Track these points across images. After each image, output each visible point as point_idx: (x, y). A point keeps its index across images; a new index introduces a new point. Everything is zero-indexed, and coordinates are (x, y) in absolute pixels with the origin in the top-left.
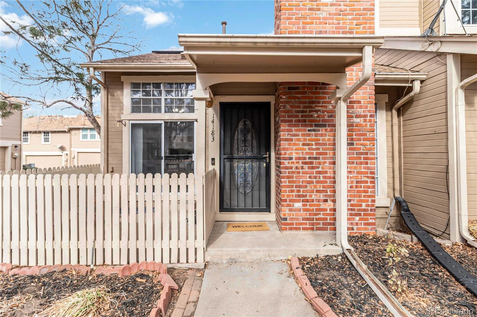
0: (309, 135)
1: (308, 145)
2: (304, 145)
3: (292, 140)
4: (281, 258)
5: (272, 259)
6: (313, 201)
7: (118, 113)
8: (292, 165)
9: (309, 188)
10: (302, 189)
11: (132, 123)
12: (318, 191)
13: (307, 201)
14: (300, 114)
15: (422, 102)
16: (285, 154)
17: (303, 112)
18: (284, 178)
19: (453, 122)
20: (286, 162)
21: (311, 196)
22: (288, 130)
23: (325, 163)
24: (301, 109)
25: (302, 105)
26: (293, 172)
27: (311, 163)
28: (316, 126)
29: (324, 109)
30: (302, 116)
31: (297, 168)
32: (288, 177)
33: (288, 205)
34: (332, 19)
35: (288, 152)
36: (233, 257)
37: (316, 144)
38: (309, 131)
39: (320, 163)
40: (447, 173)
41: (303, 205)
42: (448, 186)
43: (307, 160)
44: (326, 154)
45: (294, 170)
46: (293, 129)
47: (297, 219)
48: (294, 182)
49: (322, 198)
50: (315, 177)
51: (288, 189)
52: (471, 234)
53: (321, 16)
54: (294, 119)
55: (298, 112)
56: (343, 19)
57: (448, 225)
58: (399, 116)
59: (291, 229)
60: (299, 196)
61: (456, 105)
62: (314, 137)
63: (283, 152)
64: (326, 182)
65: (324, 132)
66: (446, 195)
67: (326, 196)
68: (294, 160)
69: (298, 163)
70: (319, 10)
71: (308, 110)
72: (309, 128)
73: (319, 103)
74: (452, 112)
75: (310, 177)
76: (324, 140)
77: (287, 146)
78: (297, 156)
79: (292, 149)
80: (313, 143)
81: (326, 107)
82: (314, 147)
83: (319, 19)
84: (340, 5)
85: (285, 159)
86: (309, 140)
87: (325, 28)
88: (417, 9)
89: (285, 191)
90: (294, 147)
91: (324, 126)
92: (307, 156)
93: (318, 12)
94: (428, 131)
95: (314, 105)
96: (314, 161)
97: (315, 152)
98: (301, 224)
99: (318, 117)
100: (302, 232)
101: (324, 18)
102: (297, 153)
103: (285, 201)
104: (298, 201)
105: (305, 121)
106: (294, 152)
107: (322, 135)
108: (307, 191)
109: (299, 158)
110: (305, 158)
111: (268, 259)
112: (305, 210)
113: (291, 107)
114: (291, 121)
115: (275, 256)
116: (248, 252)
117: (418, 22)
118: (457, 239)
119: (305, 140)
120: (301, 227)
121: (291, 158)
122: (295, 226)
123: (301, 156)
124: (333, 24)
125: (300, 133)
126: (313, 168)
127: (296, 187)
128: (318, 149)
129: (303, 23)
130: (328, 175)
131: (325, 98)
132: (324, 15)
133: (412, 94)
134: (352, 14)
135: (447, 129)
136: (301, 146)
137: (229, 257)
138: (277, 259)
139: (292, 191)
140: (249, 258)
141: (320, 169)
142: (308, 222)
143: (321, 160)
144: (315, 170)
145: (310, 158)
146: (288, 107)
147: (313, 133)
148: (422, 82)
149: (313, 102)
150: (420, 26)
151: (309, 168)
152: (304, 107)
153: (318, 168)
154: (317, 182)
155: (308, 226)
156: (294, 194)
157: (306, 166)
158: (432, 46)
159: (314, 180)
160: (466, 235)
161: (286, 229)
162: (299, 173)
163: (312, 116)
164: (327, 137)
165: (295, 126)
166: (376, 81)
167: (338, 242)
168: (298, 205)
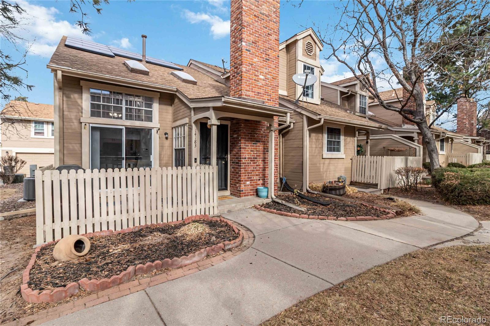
0: (253, 146)
1: (253, 151)
2: (251, 151)
3: (246, 148)
4: (249, 207)
5: (246, 207)
6: (254, 180)
7: (75, 115)
8: (246, 162)
9: (253, 174)
10: (250, 174)
11: (92, 126)
12: (256, 175)
13: (252, 180)
14: (250, 135)
15: (293, 132)
16: (243, 156)
17: (251, 133)
18: (242, 168)
19: (305, 143)
20: (243, 160)
21: (253, 178)
22: (245, 143)
23: (259, 160)
24: (250, 132)
25: (250, 130)
26: (246, 166)
27: (254, 161)
28: (257, 141)
29: (259, 133)
30: (251, 136)
31: (248, 163)
32: (244, 168)
33: (244, 183)
34: (263, 87)
35: (244, 155)
36: (229, 209)
37: (256, 151)
38: (253, 144)
39: (257, 161)
40: (303, 164)
41: (251, 183)
42: (303, 170)
43: (253, 159)
44: (260, 156)
45: (247, 164)
46: (247, 142)
47: (248, 190)
48: (246, 171)
49: (258, 178)
50: (255, 168)
51: (244, 175)
52: (310, 188)
53: (259, 85)
54: (247, 137)
55: (249, 133)
56: (267, 88)
57: (302, 186)
58: (282, 138)
59: (245, 196)
60: (249, 178)
61: (306, 137)
62: (255, 147)
63: (242, 155)
64: (260, 170)
65: (259, 145)
66: (302, 173)
67: (259, 177)
68: (247, 159)
69: (248, 160)
70: (258, 81)
71: (253, 133)
72: (254, 143)
73: (257, 129)
74: (305, 139)
75: (253, 168)
76: (259, 149)
77: (244, 152)
78: (248, 157)
79: (246, 153)
80: (255, 150)
81: (260, 132)
82: (255, 152)
83: (258, 86)
84: (266, 81)
85: (243, 158)
86: (253, 149)
87: (260, 91)
88: (286, 81)
89: (243, 176)
90: (247, 152)
91: (259, 141)
92: (252, 157)
93: (258, 82)
94: (295, 146)
95: (255, 130)
96: (255, 160)
97: (255, 155)
98: (249, 193)
99: (257, 137)
100: (249, 197)
101: (260, 86)
102: (248, 155)
103: (243, 181)
104: (248, 181)
105: (251, 138)
106: (247, 154)
107: (258, 146)
108: (252, 175)
109: (249, 158)
110: (251, 158)
111: (244, 208)
112: (251, 185)
113: (246, 130)
114: (246, 138)
115: (247, 206)
116: (236, 206)
117: (286, 88)
118: (305, 191)
119: (252, 148)
120: (249, 194)
121: (245, 158)
122: (246, 194)
123: (250, 157)
124: (264, 90)
125: (250, 145)
126: (255, 163)
127: (248, 173)
128: (257, 153)
129: (252, 87)
130: (261, 167)
131: (260, 127)
132: (260, 84)
133: (290, 128)
134: (271, 87)
135: (303, 146)
136: (250, 152)
137: (227, 210)
138: (248, 207)
139: (246, 176)
140: (236, 209)
141: (257, 164)
142: (252, 191)
143: (258, 159)
144: (255, 164)
145: (253, 158)
146: (245, 131)
147: (255, 145)
148: (294, 123)
149: (255, 129)
150: (287, 91)
151: (253, 163)
152: (252, 131)
153: (257, 163)
154: (256, 170)
155: (252, 193)
156: (246, 177)
157: (252, 162)
158: (298, 109)
159: (255, 169)
160: (308, 188)
161: (243, 196)
162: (249, 166)
163: (254, 136)
164: (260, 148)
165: (247, 141)
166: (279, 121)
167: (269, 197)
168: (248, 183)
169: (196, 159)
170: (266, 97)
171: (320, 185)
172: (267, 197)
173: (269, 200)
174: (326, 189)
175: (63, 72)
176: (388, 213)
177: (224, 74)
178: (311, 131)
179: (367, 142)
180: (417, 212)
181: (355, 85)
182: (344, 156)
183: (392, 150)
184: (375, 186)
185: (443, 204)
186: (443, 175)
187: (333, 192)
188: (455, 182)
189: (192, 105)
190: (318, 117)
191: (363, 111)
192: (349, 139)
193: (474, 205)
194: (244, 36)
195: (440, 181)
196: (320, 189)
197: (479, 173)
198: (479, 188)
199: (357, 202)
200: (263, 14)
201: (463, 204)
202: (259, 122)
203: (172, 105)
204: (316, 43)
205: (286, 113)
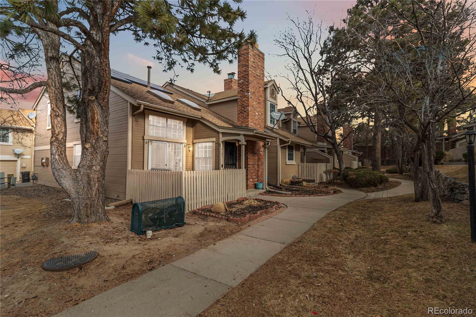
3: (250, 158)
7: (140, 134)
13: (253, 178)
17: (252, 149)
19: (279, 155)
20: (249, 166)
23: (256, 166)
25: (252, 147)
26: (250, 169)
29: (256, 148)
32: (249, 171)
33: (249, 180)
38: (254, 155)
40: (277, 168)
42: (277, 172)
44: (256, 163)
47: (251, 185)
50: (254, 171)
51: (249, 175)
54: (251, 151)
59: (250, 188)
60: (251, 177)
62: (254, 158)
65: (256, 156)
66: (276, 174)
69: (251, 166)
70: (255, 116)
73: (255, 146)
74: (278, 152)
76: (256, 158)
79: (250, 161)
84: (259, 116)
91: (256, 154)
96: (254, 165)
97: (254, 162)
100: (252, 189)
108: (253, 175)
118: (279, 185)
120: (252, 187)
121: (250, 164)
123: (252, 164)
124: (258, 121)
127: (251, 174)
130: (256, 170)
135: (277, 157)
136: (252, 160)
144: (254, 168)
146: (250, 147)
148: (270, 142)
160: (281, 183)
163: (254, 151)
165: (251, 153)
167: (264, 188)
168: (251, 180)
169: (222, 165)
170: (259, 126)
171: (288, 180)
172: (263, 189)
173: (264, 190)
174: (292, 183)
175: (144, 105)
176: (330, 192)
177: (207, 101)
178: (282, 148)
179: (304, 154)
180: (341, 192)
181: (290, 114)
182: (295, 163)
183: (316, 159)
184: (313, 181)
185: (349, 189)
186: (348, 173)
187: (297, 184)
188: (354, 177)
189: (221, 131)
190: (288, 140)
191: (295, 131)
192: (297, 152)
193: (363, 188)
194: (250, 89)
195: (347, 176)
196: (289, 183)
197: (363, 172)
198: (364, 179)
199: (312, 189)
200: (257, 75)
201: (358, 188)
202: (256, 142)
203: (193, 127)
204: (276, 89)
205: (277, 138)
